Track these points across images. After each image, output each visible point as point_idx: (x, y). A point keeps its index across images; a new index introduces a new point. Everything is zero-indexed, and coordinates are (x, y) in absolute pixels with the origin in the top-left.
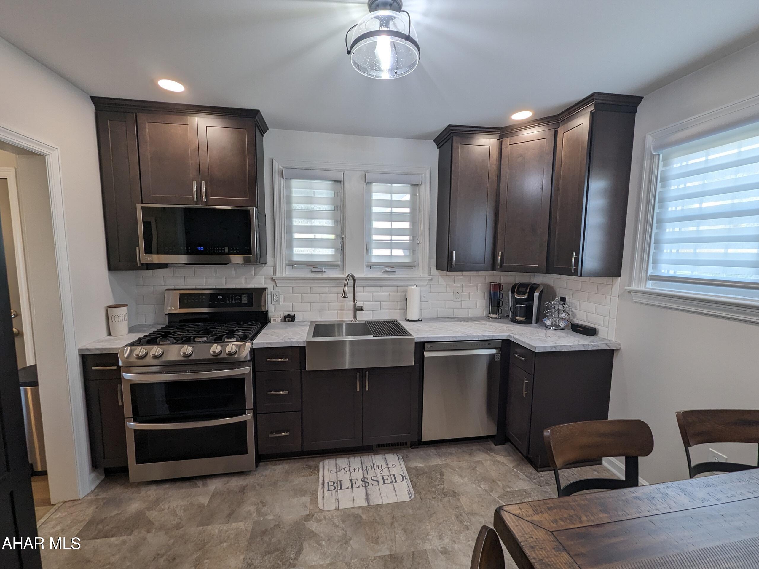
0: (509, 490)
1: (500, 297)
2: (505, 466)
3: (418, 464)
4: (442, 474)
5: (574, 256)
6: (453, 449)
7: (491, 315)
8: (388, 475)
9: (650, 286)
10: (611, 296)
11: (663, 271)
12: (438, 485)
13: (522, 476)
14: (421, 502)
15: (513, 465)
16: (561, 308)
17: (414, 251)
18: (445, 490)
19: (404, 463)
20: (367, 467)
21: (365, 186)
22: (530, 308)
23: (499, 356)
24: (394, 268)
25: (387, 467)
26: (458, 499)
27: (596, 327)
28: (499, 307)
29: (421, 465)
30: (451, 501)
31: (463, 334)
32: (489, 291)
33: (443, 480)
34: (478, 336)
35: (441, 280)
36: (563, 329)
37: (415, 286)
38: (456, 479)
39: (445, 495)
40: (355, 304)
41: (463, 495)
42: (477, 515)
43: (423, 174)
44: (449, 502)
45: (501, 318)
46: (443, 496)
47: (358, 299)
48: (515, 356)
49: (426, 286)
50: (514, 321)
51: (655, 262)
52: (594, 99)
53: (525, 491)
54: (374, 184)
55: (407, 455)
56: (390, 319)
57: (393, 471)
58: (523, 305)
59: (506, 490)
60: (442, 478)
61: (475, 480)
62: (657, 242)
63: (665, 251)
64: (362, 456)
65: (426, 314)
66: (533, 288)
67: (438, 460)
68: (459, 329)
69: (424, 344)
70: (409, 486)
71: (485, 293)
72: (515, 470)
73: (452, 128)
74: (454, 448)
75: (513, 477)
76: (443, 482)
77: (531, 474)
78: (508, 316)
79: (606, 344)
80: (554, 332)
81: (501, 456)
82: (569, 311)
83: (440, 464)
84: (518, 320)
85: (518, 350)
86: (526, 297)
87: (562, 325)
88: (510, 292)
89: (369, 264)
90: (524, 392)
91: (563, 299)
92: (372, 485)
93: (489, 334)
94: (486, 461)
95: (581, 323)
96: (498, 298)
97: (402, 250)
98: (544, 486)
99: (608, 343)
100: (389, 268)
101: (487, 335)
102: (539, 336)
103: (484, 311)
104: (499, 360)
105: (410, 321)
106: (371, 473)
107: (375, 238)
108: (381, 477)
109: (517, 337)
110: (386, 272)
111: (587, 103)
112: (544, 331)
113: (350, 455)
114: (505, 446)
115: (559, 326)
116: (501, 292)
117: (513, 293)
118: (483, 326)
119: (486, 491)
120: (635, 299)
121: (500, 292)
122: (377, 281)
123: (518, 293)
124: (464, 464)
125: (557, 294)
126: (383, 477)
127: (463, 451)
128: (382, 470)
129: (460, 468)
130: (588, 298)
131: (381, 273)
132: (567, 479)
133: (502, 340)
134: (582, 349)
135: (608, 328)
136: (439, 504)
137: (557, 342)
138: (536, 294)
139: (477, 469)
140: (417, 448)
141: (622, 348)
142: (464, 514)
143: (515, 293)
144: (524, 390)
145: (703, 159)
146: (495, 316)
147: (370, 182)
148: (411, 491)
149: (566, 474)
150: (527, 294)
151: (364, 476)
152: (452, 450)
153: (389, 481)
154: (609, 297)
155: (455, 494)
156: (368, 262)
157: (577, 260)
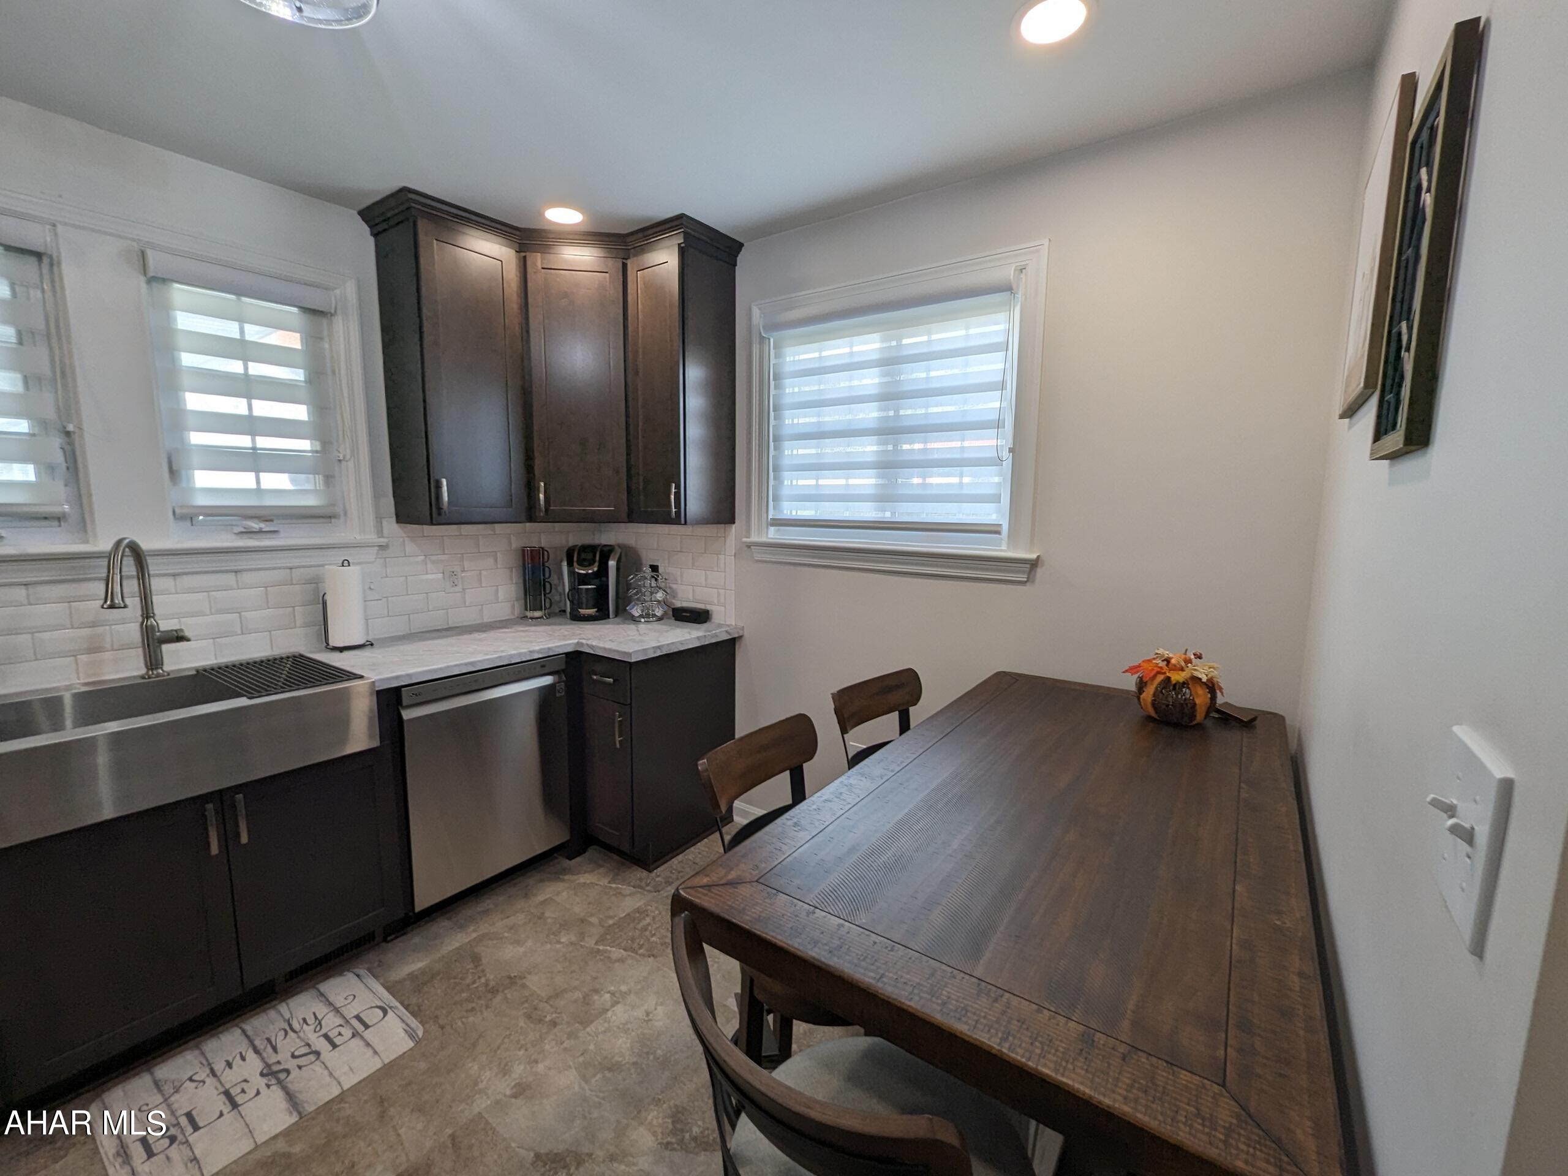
0: (611, 922)
1: (544, 575)
2: (596, 887)
3: (416, 965)
4: (476, 959)
5: (674, 491)
6: (488, 901)
7: (529, 614)
8: (341, 1025)
9: (773, 535)
10: (725, 554)
11: (785, 512)
12: (474, 982)
13: (626, 889)
14: (443, 1034)
15: (609, 879)
16: (654, 583)
17: (329, 479)
18: (492, 984)
19: (378, 980)
20: (269, 1040)
21: (144, 286)
22: (602, 591)
23: (563, 687)
24: (272, 521)
25: (332, 1008)
26: (524, 986)
27: (708, 607)
28: (545, 595)
29: (420, 965)
30: (509, 996)
31: (487, 654)
32: (521, 564)
33: (481, 968)
34: (520, 654)
35: (410, 547)
36: (660, 619)
37: (346, 563)
38: (510, 952)
39: (494, 991)
40: (152, 626)
41: (530, 973)
42: (566, 992)
43: (336, 288)
44: (506, 999)
45: (550, 616)
46: (489, 996)
47: (158, 610)
48: (593, 679)
49: (373, 562)
50: (577, 618)
51: (776, 499)
52: (682, 224)
53: (638, 910)
54: (177, 286)
55: (380, 962)
56: (274, 653)
57: (351, 1011)
58: (590, 587)
59: (606, 925)
60: (479, 965)
61: (548, 936)
62: (776, 469)
63: (786, 483)
64: (243, 1022)
65: (380, 629)
66: (606, 553)
67: (460, 935)
68: (475, 647)
69: (400, 691)
70: (405, 1018)
71: (514, 569)
72: (614, 886)
73: (411, 196)
74: (490, 899)
75: (613, 898)
76: (483, 971)
77: (641, 879)
78: (564, 611)
79: (727, 632)
80: (649, 626)
81: (584, 873)
82: (666, 587)
83: (467, 940)
84: (584, 615)
85: (598, 668)
86: (595, 569)
87: (659, 612)
88: (565, 563)
89: (185, 511)
90: (618, 739)
91: (654, 568)
92: (300, 1067)
93: (542, 647)
94: (558, 894)
95: (685, 605)
96: (542, 578)
97: (286, 475)
98: (663, 889)
99: (728, 628)
100: (256, 521)
101: (537, 648)
102: (628, 636)
103: (513, 607)
104: (563, 693)
105: (341, 649)
106: (288, 1045)
107: (197, 438)
108: (322, 1039)
109: (594, 644)
110: (249, 533)
111: (672, 229)
112: (633, 626)
113: (199, 1039)
114: (587, 854)
115: (654, 615)
116: (547, 564)
117: (570, 564)
118: (523, 634)
119: (572, 944)
120: (758, 557)
121: (543, 565)
122: (222, 557)
123: (581, 564)
124: (520, 918)
125: (644, 562)
126: (326, 1036)
127: (509, 897)
128: (320, 1023)
129: (511, 928)
130: (693, 565)
131: (234, 537)
132: (694, 863)
133: (567, 654)
134: (697, 644)
135: (725, 606)
136: (486, 1014)
137: (661, 639)
138: (612, 563)
139: (547, 914)
140: (405, 934)
141: (746, 633)
142: (541, 1005)
143: (575, 564)
144: (617, 736)
145: (847, 350)
146: (537, 614)
147: (160, 275)
148: (413, 1026)
149: (690, 857)
150: (597, 564)
151: (266, 1063)
152: (486, 904)
153: (347, 1033)
154: (722, 557)
155: (512, 981)
156: (181, 507)
157: (678, 495)
